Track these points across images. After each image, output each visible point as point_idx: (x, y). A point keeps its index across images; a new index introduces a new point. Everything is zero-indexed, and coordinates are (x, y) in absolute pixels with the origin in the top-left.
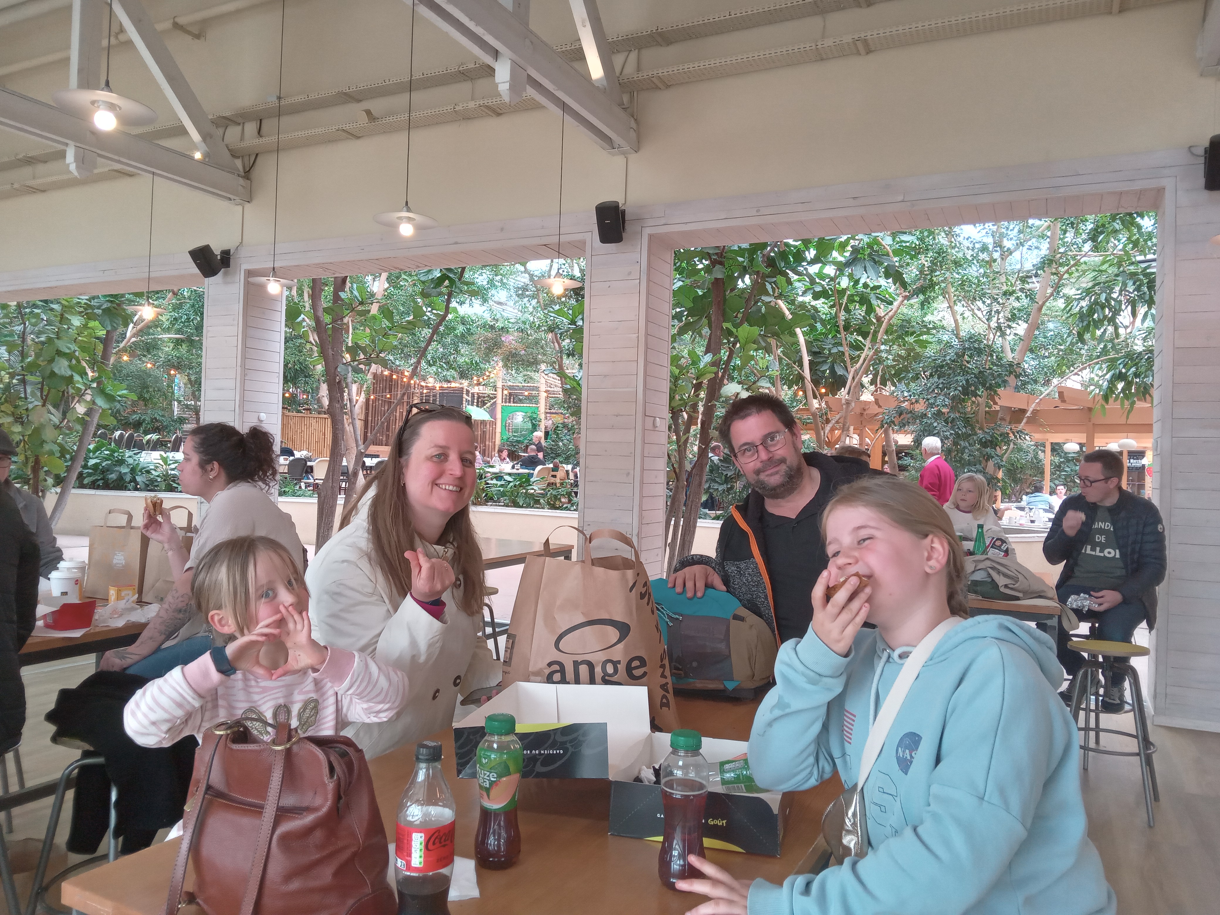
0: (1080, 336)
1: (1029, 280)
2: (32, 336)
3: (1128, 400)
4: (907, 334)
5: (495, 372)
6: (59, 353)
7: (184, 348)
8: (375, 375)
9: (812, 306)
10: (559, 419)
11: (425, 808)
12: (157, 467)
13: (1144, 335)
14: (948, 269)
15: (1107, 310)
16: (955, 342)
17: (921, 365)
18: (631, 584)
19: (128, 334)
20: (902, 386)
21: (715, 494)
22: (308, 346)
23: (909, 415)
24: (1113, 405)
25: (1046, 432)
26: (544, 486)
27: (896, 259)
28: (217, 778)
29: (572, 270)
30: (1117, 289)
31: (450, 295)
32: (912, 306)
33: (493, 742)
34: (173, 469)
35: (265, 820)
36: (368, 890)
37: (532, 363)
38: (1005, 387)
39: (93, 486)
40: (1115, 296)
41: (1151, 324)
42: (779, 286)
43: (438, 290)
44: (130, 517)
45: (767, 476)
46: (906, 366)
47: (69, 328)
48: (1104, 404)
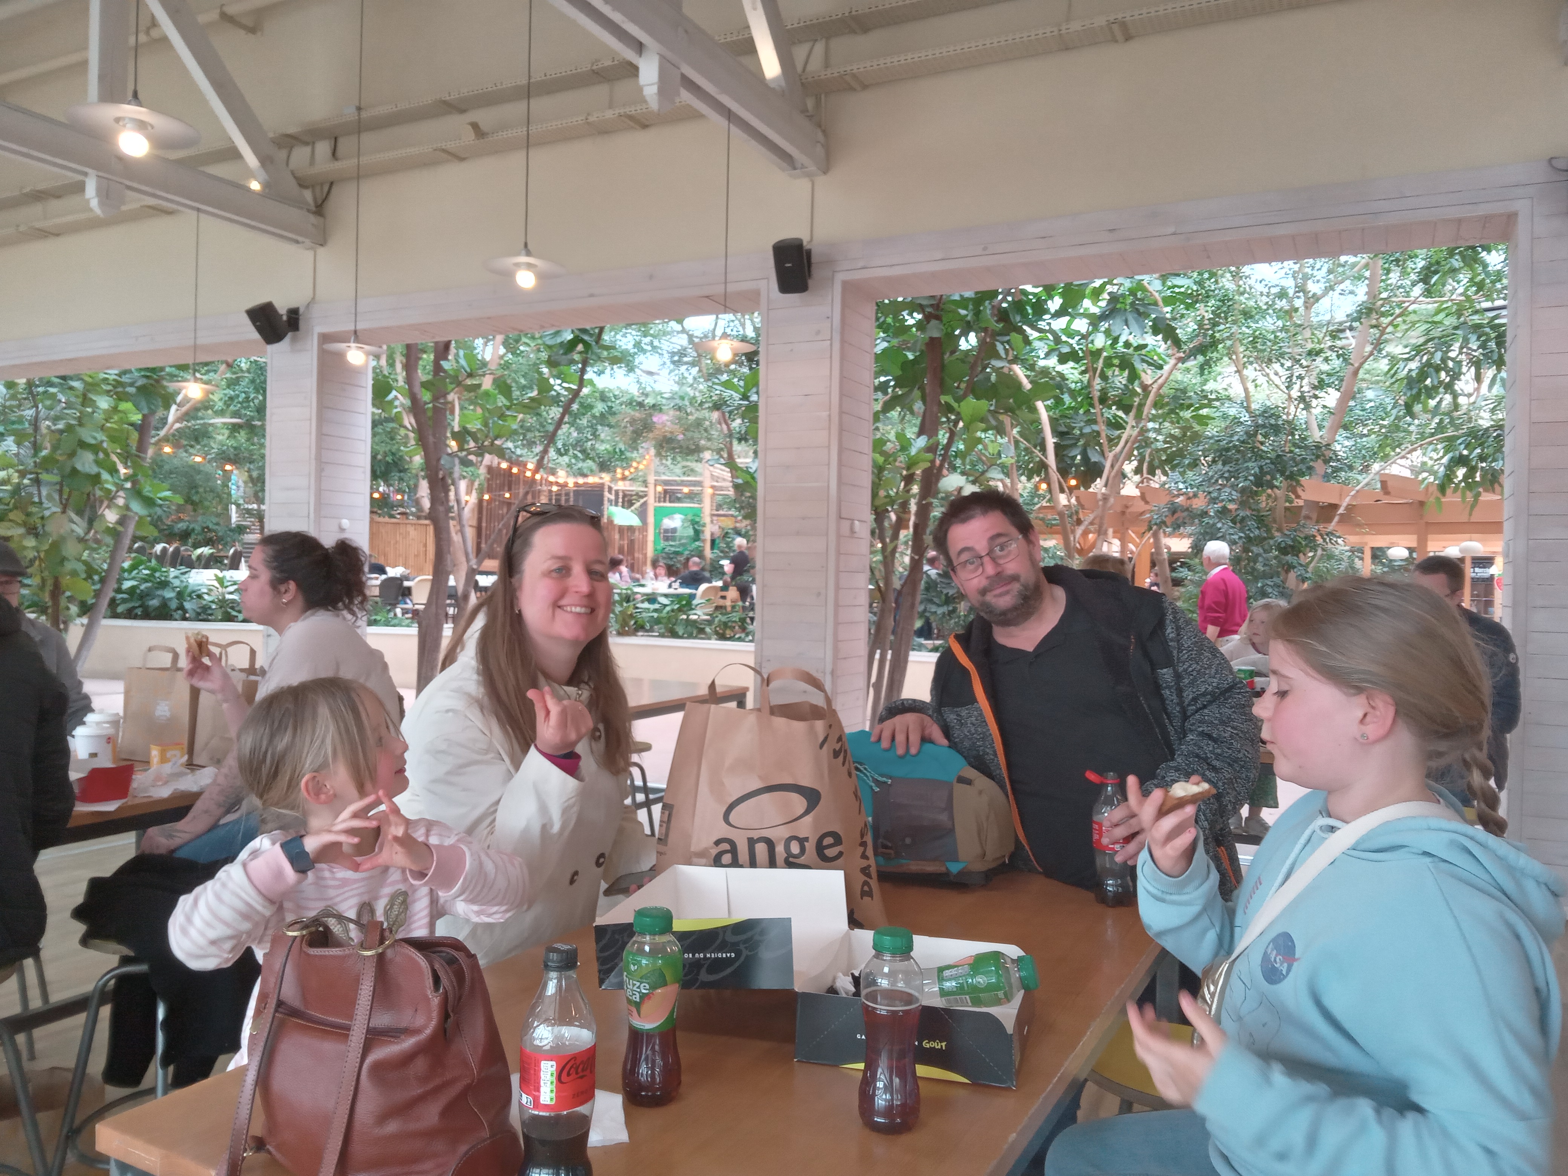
0: (1408, 407)
1: (1341, 336)
2: (47, 422)
3: (1471, 490)
4: (1182, 407)
5: (645, 462)
6: (83, 445)
7: (242, 436)
8: (490, 469)
9: (1058, 372)
10: (728, 524)
11: (557, 1029)
12: (210, 590)
13: (1492, 406)
14: (1235, 322)
15: (1443, 375)
16: (1245, 417)
17: (1201, 448)
18: (821, 739)
19: (171, 419)
20: (1176, 475)
21: (932, 618)
22: (402, 432)
23: (1186, 514)
24: (1451, 498)
25: (1364, 534)
26: (710, 610)
27: (1169, 309)
28: (290, 992)
29: (744, 329)
30: (1456, 346)
31: (585, 363)
32: (1188, 370)
33: (644, 943)
34: (231, 593)
35: (353, 1044)
36: (486, 1134)
37: (692, 451)
38: (1310, 475)
39: (130, 615)
40: (1452, 354)
41: (1502, 392)
42: (1014, 346)
43: (569, 357)
44: (176, 656)
45: (995, 596)
46: (1181, 449)
47: (93, 412)
48: (1439, 495)
